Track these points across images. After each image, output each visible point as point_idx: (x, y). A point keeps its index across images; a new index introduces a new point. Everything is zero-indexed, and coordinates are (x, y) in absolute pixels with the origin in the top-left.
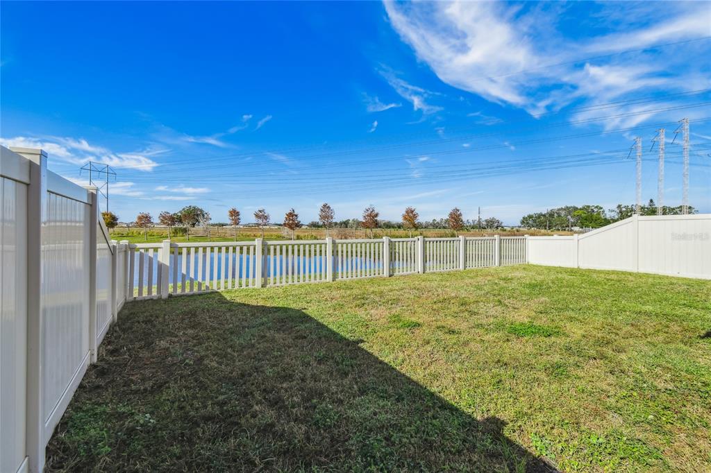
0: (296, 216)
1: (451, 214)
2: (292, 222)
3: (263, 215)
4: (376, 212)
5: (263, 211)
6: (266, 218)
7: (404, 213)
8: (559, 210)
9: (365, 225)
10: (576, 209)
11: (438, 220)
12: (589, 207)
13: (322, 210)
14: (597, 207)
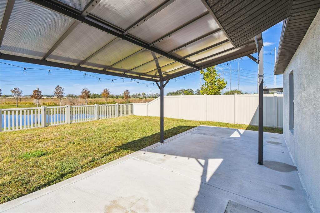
0: (40, 92)
1: (125, 92)
2: (37, 95)
3: (17, 91)
4: (89, 91)
5: (18, 89)
6: (20, 93)
7: (103, 91)
8: (180, 91)
9: (82, 97)
10: (185, 90)
11: (135, 94)
12: (189, 90)
13: (56, 89)
14: (191, 90)
